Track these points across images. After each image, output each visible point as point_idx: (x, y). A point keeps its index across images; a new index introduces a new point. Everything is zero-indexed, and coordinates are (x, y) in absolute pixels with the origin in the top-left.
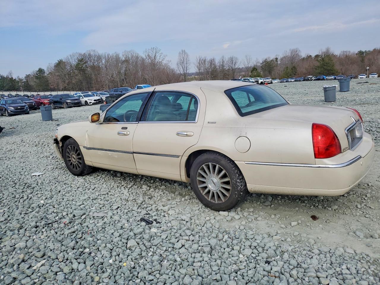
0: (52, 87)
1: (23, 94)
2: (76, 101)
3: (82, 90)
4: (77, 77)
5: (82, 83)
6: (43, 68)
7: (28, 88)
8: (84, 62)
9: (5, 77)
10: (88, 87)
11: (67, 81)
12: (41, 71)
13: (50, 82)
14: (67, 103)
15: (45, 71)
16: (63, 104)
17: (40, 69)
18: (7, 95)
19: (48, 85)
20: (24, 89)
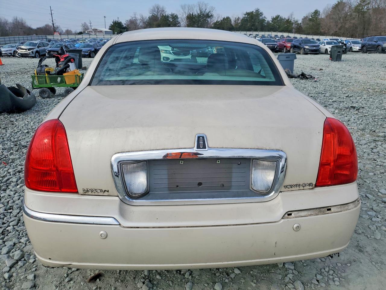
0: (322, 31)
1: (293, 36)
2: (314, 48)
3: (354, 36)
4: (353, 21)
5: (357, 28)
6: (319, 10)
7: (299, 30)
8: (366, 3)
9: (283, 18)
10: (363, 34)
11: (340, 26)
12: (316, 12)
13: (322, 25)
14: (304, 49)
15: (320, 13)
16: (301, 49)
17: (316, 11)
18: (280, 36)
19: (318, 29)
20: (296, 32)
